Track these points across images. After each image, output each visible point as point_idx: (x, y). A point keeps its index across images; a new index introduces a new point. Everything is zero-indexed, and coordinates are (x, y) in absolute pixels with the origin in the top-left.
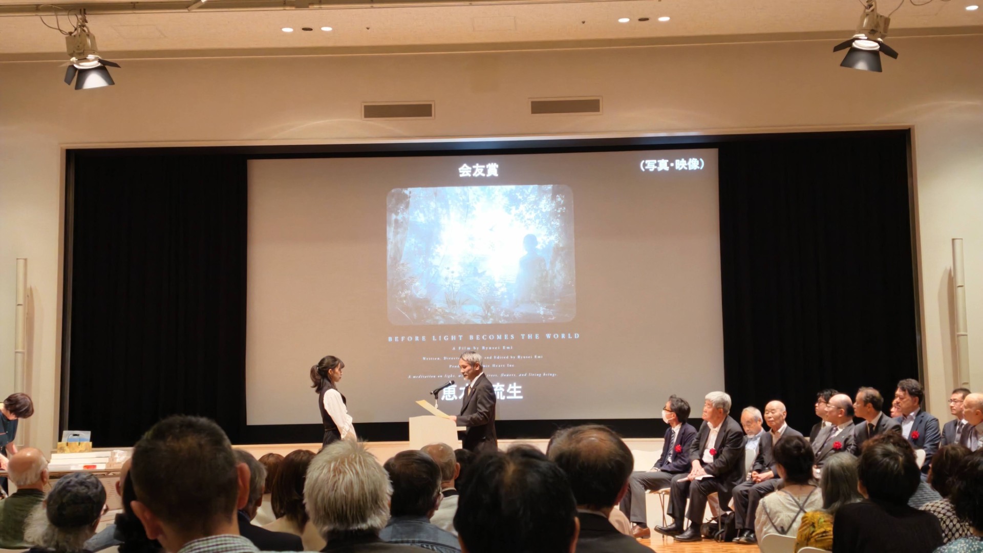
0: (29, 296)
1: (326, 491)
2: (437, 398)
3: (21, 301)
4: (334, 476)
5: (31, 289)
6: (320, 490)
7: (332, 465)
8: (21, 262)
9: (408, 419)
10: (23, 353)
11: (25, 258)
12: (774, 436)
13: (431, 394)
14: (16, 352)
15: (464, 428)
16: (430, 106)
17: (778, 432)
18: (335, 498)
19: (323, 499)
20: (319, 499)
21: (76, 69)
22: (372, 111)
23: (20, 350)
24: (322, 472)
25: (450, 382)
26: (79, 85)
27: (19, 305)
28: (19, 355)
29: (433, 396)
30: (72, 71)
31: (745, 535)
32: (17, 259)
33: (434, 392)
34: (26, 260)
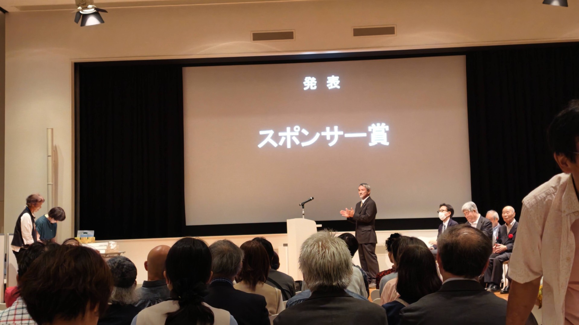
0: (55, 150)
1: (318, 259)
2: (303, 208)
3: (50, 154)
4: (322, 250)
5: (56, 147)
6: (313, 258)
7: (320, 243)
8: (50, 131)
9: (286, 221)
10: (52, 185)
11: (51, 128)
12: (507, 227)
13: (300, 205)
14: (48, 184)
15: (320, 226)
16: (292, 33)
17: (510, 225)
18: (324, 263)
19: (316, 263)
20: (313, 264)
21: (81, 14)
22: (258, 37)
23: (50, 183)
24: (314, 248)
25: (311, 198)
26: (83, 24)
27: (49, 156)
28: (50, 186)
29: (301, 207)
30: (78, 15)
31: (490, 287)
32: (47, 129)
33: (302, 204)
34: (52, 129)
